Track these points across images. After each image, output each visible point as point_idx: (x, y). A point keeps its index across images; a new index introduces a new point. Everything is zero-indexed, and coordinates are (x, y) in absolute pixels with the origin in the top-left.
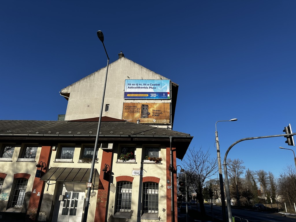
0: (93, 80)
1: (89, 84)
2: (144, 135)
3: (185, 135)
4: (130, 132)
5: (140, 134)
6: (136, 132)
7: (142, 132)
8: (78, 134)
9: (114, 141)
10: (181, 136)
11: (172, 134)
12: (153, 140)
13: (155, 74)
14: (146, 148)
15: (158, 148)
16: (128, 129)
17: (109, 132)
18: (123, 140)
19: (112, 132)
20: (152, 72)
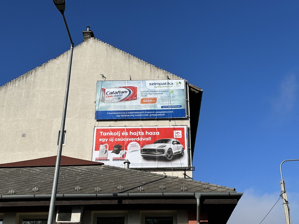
0: (32, 82)
1: (24, 90)
2: (143, 191)
3: (224, 190)
4: (113, 186)
5: (135, 190)
6: (126, 186)
7: (139, 187)
8: (10, 194)
9: (82, 205)
10: (218, 192)
11: (199, 189)
12: (163, 202)
13: (156, 69)
14: (147, 218)
15: (172, 218)
16: (110, 181)
17: (73, 187)
18: (102, 203)
19: (78, 188)
20: (150, 66)
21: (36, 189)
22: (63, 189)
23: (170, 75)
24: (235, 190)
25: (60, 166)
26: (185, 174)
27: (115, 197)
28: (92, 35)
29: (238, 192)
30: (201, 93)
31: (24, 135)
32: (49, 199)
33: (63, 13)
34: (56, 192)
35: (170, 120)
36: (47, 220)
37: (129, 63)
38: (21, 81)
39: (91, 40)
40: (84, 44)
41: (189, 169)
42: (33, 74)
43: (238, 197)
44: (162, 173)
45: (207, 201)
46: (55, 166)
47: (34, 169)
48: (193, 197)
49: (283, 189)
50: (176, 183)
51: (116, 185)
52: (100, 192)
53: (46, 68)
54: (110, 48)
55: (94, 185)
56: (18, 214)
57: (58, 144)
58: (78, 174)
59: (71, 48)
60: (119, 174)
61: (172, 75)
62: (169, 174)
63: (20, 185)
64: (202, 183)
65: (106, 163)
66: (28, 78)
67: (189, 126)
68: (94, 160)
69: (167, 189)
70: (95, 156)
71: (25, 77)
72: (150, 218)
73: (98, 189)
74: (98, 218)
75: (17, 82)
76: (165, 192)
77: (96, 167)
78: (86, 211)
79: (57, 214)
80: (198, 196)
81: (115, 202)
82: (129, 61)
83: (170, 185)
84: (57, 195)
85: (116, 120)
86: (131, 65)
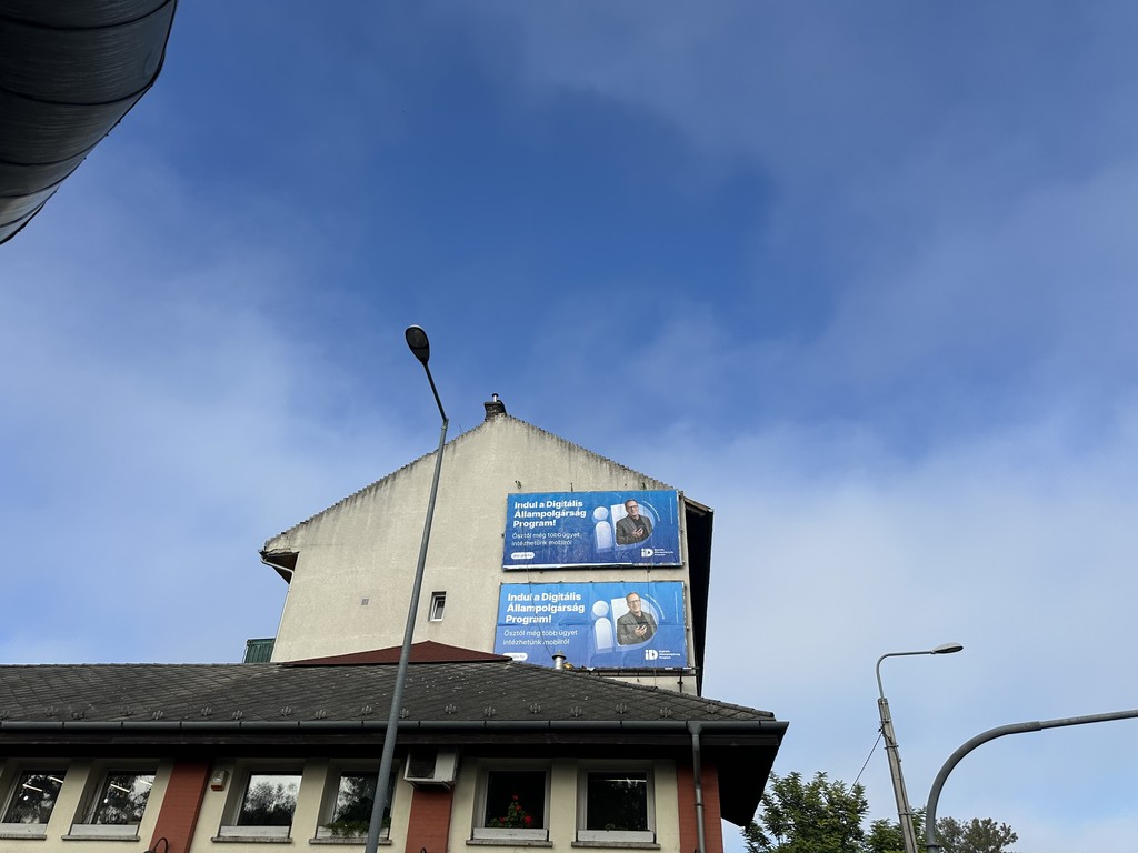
1: (371, 514)
3: (751, 716)
4: (524, 706)
5: (565, 714)
6: (548, 707)
8: (316, 719)
9: (459, 745)
10: (737, 720)
11: (697, 713)
12: (621, 740)
13: (621, 470)
14: (592, 776)
15: (644, 775)
16: (518, 695)
17: (441, 706)
18: (496, 742)
19: (450, 707)
20: (610, 465)
21: (368, 709)
23: (649, 482)
24: (772, 715)
26: (680, 683)
28: (500, 408)
30: (709, 516)
31: (365, 602)
33: (425, 364)
35: (650, 568)
37: (570, 460)
38: (366, 498)
39: (500, 419)
40: (487, 427)
41: (688, 672)
42: (389, 484)
43: (780, 730)
47: (375, 668)
48: (686, 731)
50: (653, 700)
51: (528, 704)
52: (493, 717)
55: (484, 702)
56: (333, 761)
58: (457, 680)
60: (539, 682)
62: (646, 681)
63: (339, 700)
65: (517, 657)
67: (687, 582)
69: (632, 713)
71: (374, 489)
72: (598, 775)
73: (489, 710)
74: (491, 773)
76: (628, 719)
77: (497, 665)
80: (695, 727)
82: (570, 457)
83: (639, 704)
84: (404, 722)
85: (542, 570)
86: (573, 463)
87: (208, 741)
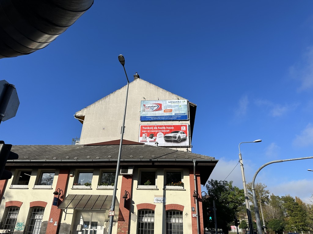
0: (108, 101)
1: (104, 106)
2: (165, 158)
3: (209, 158)
5: (161, 158)
6: (156, 155)
7: (163, 156)
8: (97, 159)
9: (134, 165)
10: (205, 159)
11: (195, 157)
12: (176, 164)
13: (172, 94)
14: (167, 172)
15: (181, 172)
16: (148, 153)
17: (129, 156)
18: (144, 164)
19: (131, 156)
20: (169, 93)
21: (110, 156)
22: (123, 157)
23: (179, 97)
24: (214, 158)
25: (122, 145)
26: (187, 150)
27: (150, 161)
28: (138, 77)
29: (216, 159)
30: (196, 107)
31: (104, 129)
32: (116, 162)
33: (123, 66)
34: (120, 158)
35: (179, 121)
36: (115, 173)
37: (158, 91)
39: (138, 80)
40: (135, 81)
41: (189, 147)
43: (216, 162)
44: (175, 149)
45: (199, 164)
46: (119, 145)
47: (109, 146)
48: (192, 162)
49: (240, 158)
50: (183, 154)
51: (151, 155)
52: (143, 158)
53: (115, 94)
54: (148, 83)
55: (139, 155)
56: (101, 169)
57: (121, 134)
58: (131, 149)
59: (128, 83)
60: (152, 149)
61: (180, 97)
62: (179, 149)
63: (102, 154)
64: (197, 154)
65: (146, 143)
66: (106, 99)
67: (189, 124)
68: (139, 142)
69: (178, 157)
70: (140, 140)
71: (104, 99)
72: (169, 172)
73: (142, 157)
74: (142, 172)
75: (100, 101)
76: (177, 159)
77: (141, 145)
78: (135, 168)
79: (121, 170)
80: (194, 161)
81: (151, 164)
82: (158, 90)
83: (180, 155)
84: (121, 160)
85: (151, 121)
86: (159, 92)
87: (69, 164)
